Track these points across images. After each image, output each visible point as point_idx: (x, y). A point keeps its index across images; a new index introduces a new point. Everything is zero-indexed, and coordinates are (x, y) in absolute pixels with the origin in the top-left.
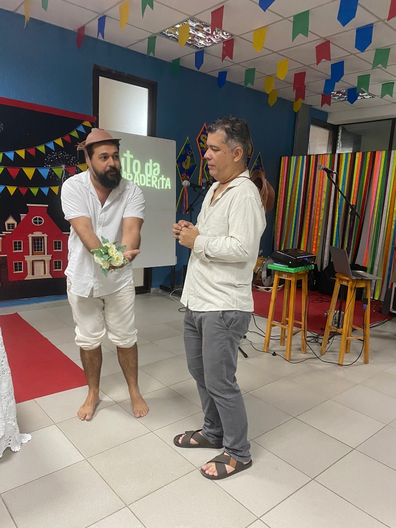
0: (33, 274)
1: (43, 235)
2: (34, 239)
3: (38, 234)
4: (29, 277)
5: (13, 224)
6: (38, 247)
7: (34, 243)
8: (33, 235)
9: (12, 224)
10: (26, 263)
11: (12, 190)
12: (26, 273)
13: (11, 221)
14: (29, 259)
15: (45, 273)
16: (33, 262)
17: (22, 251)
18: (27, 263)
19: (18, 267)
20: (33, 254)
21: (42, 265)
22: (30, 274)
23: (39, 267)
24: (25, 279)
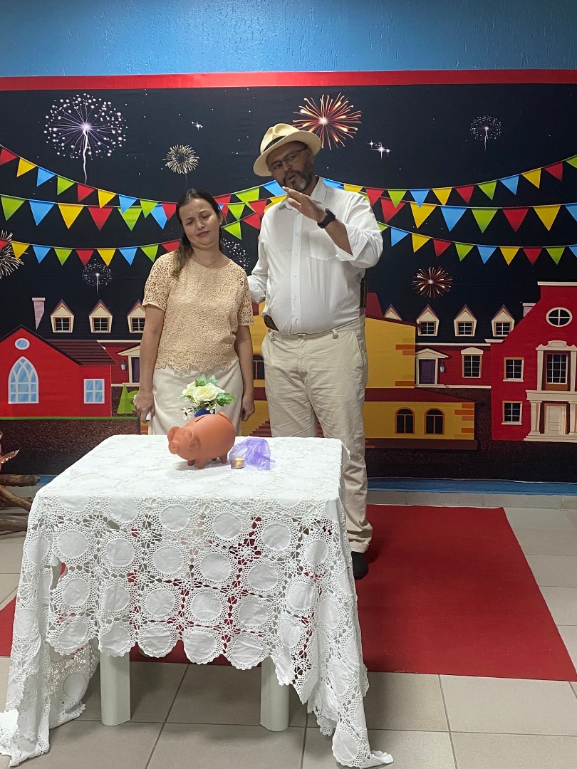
0: (542, 431)
1: (568, 348)
2: (548, 355)
3: (557, 346)
4: (533, 436)
5: (508, 324)
6: (556, 374)
7: (547, 365)
8: (546, 348)
9: (505, 324)
10: (528, 407)
11: (509, 253)
12: (527, 427)
13: (503, 317)
14: (535, 397)
15: (568, 431)
16: (543, 405)
17: (521, 380)
18: (530, 406)
19: (512, 413)
20: (543, 389)
21: (563, 413)
22: (536, 431)
23: (556, 417)
24: (525, 440)
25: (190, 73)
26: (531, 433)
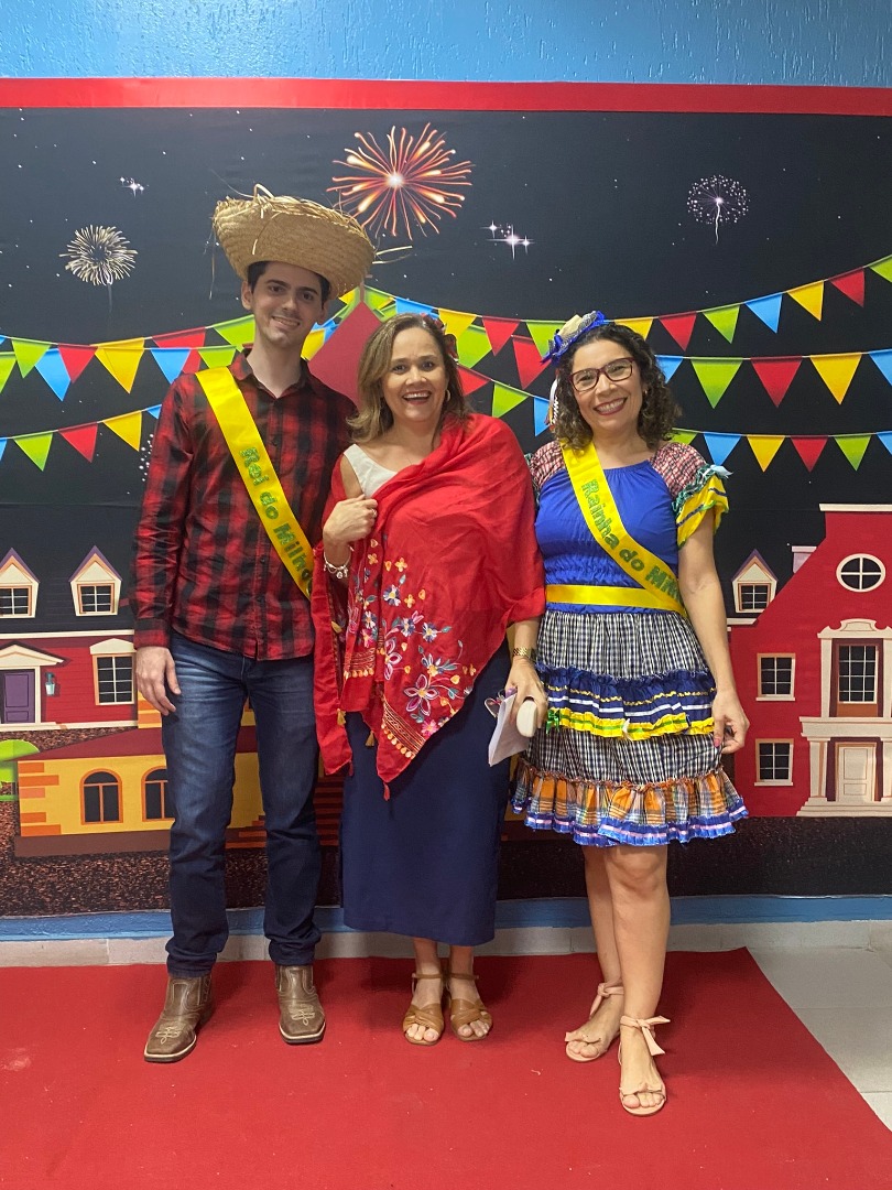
0: (831, 795)
1: (878, 634)
2: (841, 648)
3: (858, 629)
4: (815, 807)
5: (764, 588)
6: (857, 684)
7: (839, 668)
8: (838, 634)
9: (759, 588)
10: (803, 748)
11: (766, 448)
12: (802, 791)
13: (755, 573)
14: (817, 730)
15: (879, 795)
16: (833, 744)
17: (790, 697)
18: (808, 748)
19: (773, 762)
20: (833, 713)
21: (870, 759)
22: (820, 796)
23: (857, 766)
24: (799, 814)
25: (114, 77)
26: (811, 801)
